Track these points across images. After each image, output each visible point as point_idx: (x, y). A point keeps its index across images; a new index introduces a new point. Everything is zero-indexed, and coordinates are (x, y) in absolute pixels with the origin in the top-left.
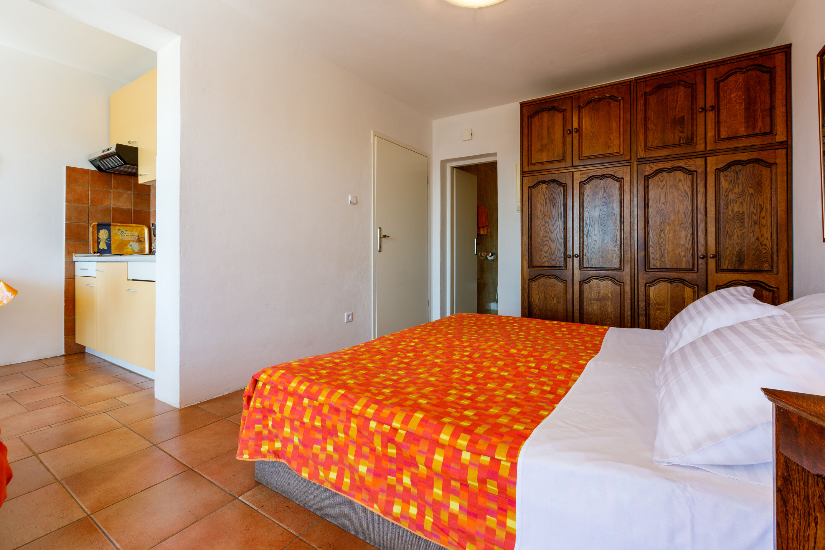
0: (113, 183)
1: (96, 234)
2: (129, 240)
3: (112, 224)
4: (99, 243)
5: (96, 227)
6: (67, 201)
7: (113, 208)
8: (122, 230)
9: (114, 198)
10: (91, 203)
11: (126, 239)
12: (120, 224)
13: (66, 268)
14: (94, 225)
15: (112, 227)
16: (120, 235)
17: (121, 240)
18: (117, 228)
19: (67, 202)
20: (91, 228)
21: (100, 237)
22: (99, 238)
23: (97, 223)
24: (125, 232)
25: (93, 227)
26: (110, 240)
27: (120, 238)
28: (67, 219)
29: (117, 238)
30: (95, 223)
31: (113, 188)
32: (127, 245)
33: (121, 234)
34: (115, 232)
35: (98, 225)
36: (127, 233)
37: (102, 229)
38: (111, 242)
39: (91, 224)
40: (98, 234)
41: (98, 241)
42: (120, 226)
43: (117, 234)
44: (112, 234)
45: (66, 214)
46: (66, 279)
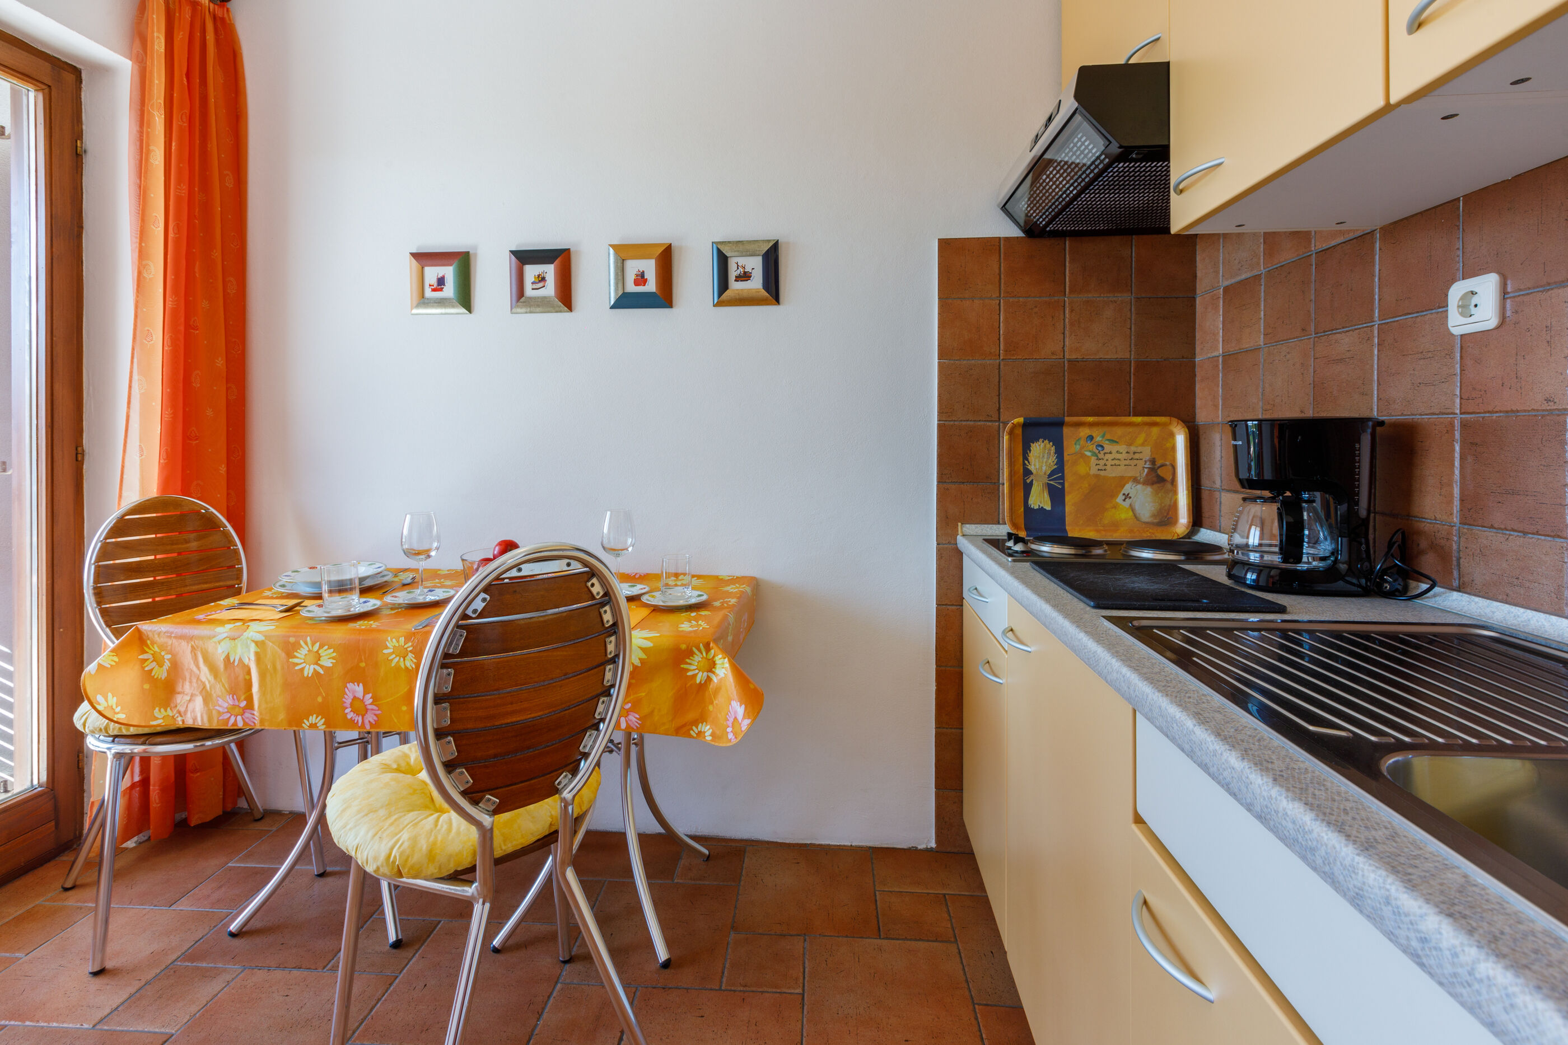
0: (1071, 274)
1: (1021, 459)
2: (1122, 478)
3: (1067, 419)
4: (1028, 488)
5: (1019, 431)
6: (943, 353)
7: (1069, 361)
8: (1098, 439)
9: (1072, 324)
10: (1006, 351)
11: (1112, 473)
12: (1090, 419)
13: (940, 570)
14: (1014, 426)
15: (1066, 430)
16: (1093, 458)
17: (1097, 476)
18: (1085, 432)
19: (941, 356)
20: (1006, 438)
21: (1032, 468)
22: (1027, 472)
23: (1021, 420)
24: (1108, 447)
25: (1011, 433)
26: (1062, 478)
27: (1094, 471)
28: (940, 413)
29: (1082, 469)
30: (1016, 421)
31: (1071, 292)
32: (1113, 495)
33: (1094, 454)
34: (1078, 447)
35: (1025, 425)
36: (1114, 448)
37: (1037, 440)
38: (1063, 484)
39: (1005, 424)
40: (1025, 458)
41: (1025, 481)
42: (1091, 425)
43: (1083, 456)
44: (1066, 458)
45: (939, 396)
46: (939, 604)
